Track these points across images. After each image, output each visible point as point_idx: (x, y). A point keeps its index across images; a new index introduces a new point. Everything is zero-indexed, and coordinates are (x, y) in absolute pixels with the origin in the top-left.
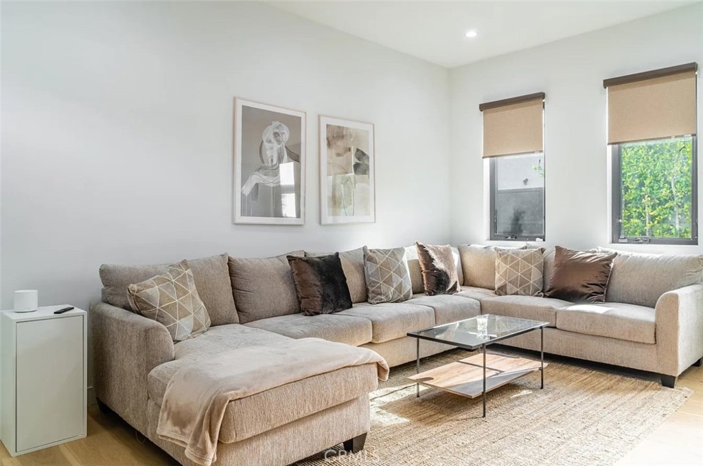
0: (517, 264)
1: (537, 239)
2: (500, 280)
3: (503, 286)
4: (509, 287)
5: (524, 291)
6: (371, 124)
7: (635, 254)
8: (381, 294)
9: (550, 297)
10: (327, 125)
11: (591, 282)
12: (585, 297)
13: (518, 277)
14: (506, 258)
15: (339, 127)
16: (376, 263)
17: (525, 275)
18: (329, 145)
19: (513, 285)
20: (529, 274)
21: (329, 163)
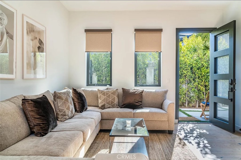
0: (109, 96)
1: (107, 85)
2: (102, 102)
3: (103, 105)
4: (106, 105)
5: (113, 106)
6: (45, 27)
7: (148, 90)
8: (65, 115)
9: (124, 107)
10: (27, 22)
11: (139, 101)
12: (137, 106)
13: (110, 101)
14: (104, 93)
15: (32, 25)
16: (63, 100)
17: (113, 100)
18: (27, 33)
19: (108, 104)
20: (114, 99)
21: (27, 44)
